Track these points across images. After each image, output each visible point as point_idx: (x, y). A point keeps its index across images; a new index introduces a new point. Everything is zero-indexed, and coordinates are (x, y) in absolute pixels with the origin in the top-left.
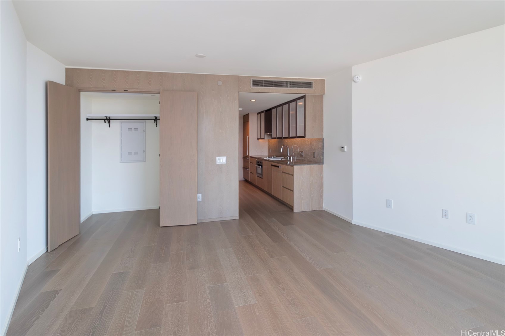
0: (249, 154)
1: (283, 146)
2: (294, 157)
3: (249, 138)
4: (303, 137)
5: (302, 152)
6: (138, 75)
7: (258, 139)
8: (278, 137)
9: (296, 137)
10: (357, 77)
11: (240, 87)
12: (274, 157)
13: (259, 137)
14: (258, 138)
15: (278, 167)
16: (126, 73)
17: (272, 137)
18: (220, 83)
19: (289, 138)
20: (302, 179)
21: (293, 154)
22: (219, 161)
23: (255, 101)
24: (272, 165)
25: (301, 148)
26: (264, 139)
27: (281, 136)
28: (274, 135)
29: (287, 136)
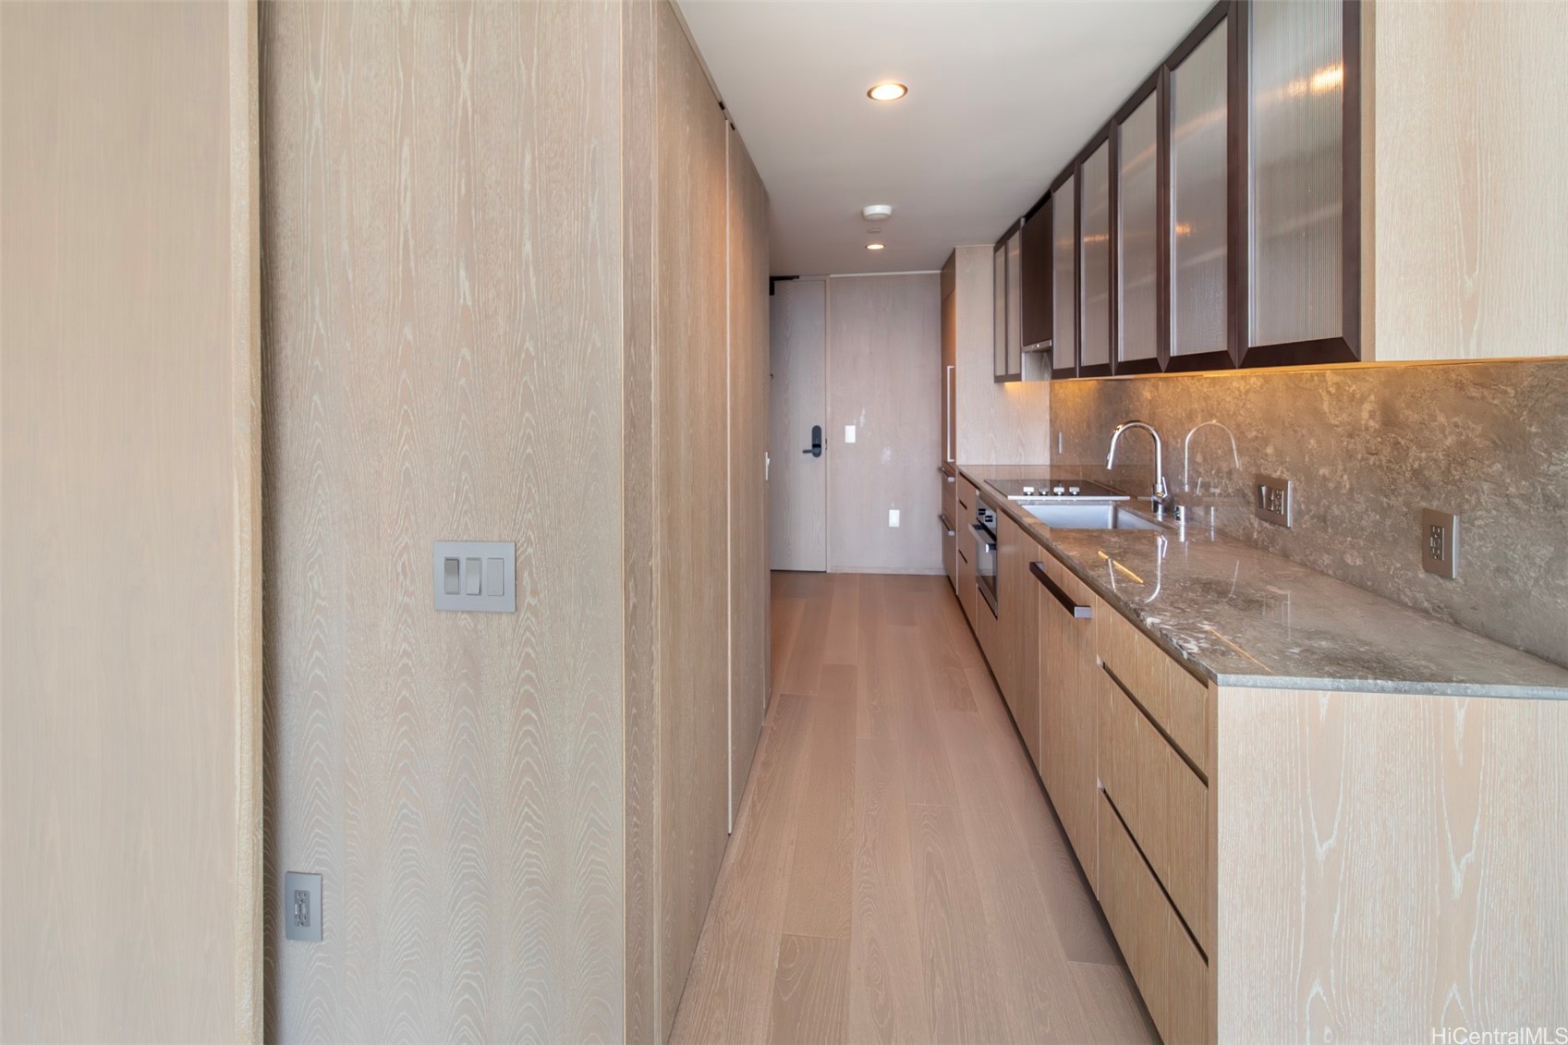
0: (953, 456)
1: (1121, 428)
2: (1199, 511)
3: (953, 371)
4: (1340, 349)
5: (1278, 486)
7: (999, 380)
8: (1085, 362)
9: (1235, 358)
12: (1067, 493)
13: (1001, 372)
14: (998, 374)
15: (1069, 605)
17: (1056, 366)
19: (1163, 365)
21: (1193, 485)
24: (1034, 568)
25: (1270, 450)
26: (1017, 378)
27: (1104, 360)
28: (1063, 359)
29: (1149, 351)
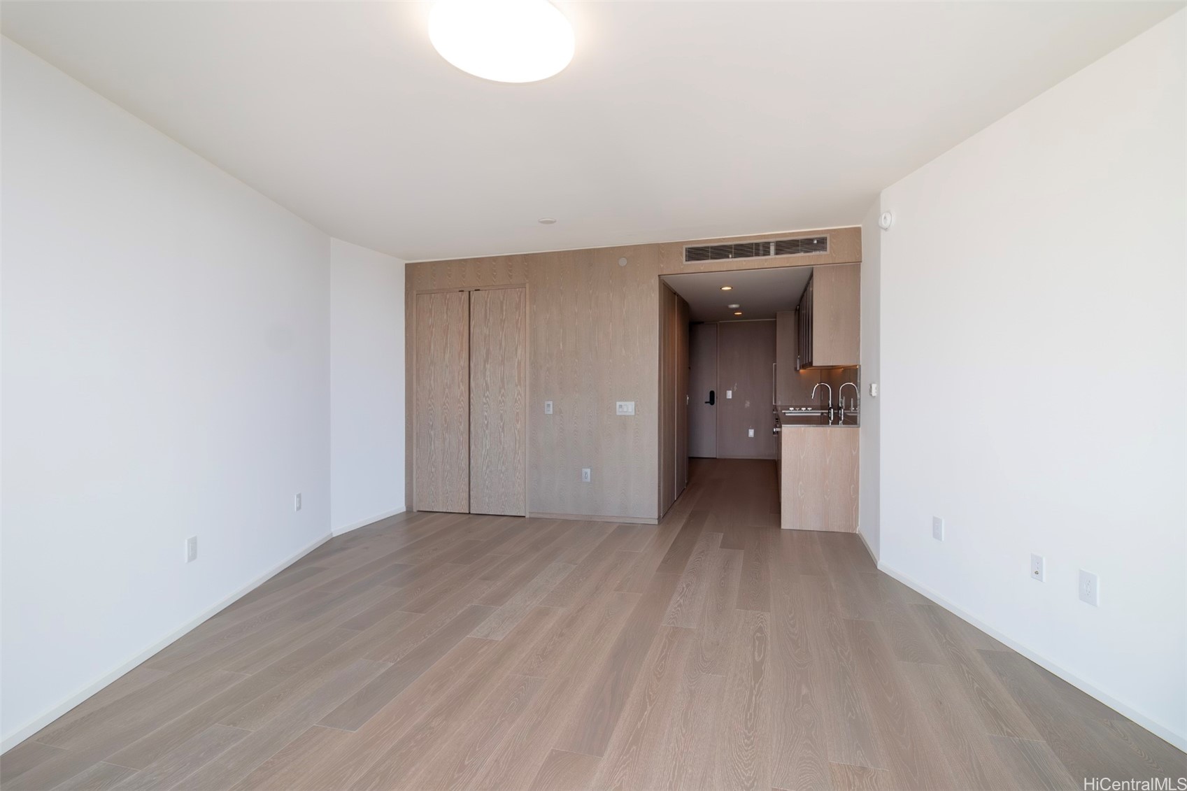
3: (775, 366)
6: (494, 263)
10: (885, 218)
11: (662, 266)
16: (477, 263)
18: (623, 262)
20: (802, 457)
22: (621, 410)
23: (730, 288)
